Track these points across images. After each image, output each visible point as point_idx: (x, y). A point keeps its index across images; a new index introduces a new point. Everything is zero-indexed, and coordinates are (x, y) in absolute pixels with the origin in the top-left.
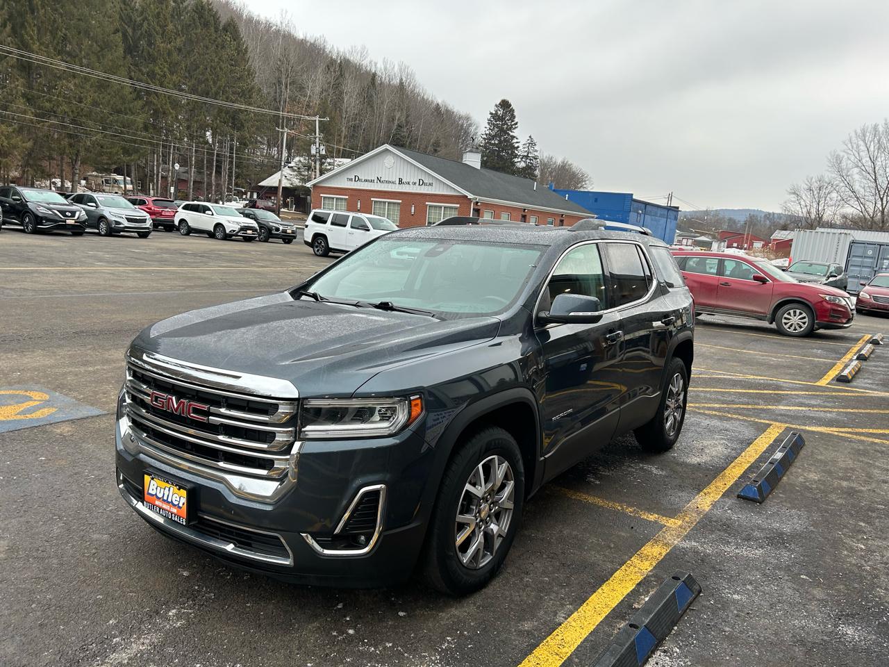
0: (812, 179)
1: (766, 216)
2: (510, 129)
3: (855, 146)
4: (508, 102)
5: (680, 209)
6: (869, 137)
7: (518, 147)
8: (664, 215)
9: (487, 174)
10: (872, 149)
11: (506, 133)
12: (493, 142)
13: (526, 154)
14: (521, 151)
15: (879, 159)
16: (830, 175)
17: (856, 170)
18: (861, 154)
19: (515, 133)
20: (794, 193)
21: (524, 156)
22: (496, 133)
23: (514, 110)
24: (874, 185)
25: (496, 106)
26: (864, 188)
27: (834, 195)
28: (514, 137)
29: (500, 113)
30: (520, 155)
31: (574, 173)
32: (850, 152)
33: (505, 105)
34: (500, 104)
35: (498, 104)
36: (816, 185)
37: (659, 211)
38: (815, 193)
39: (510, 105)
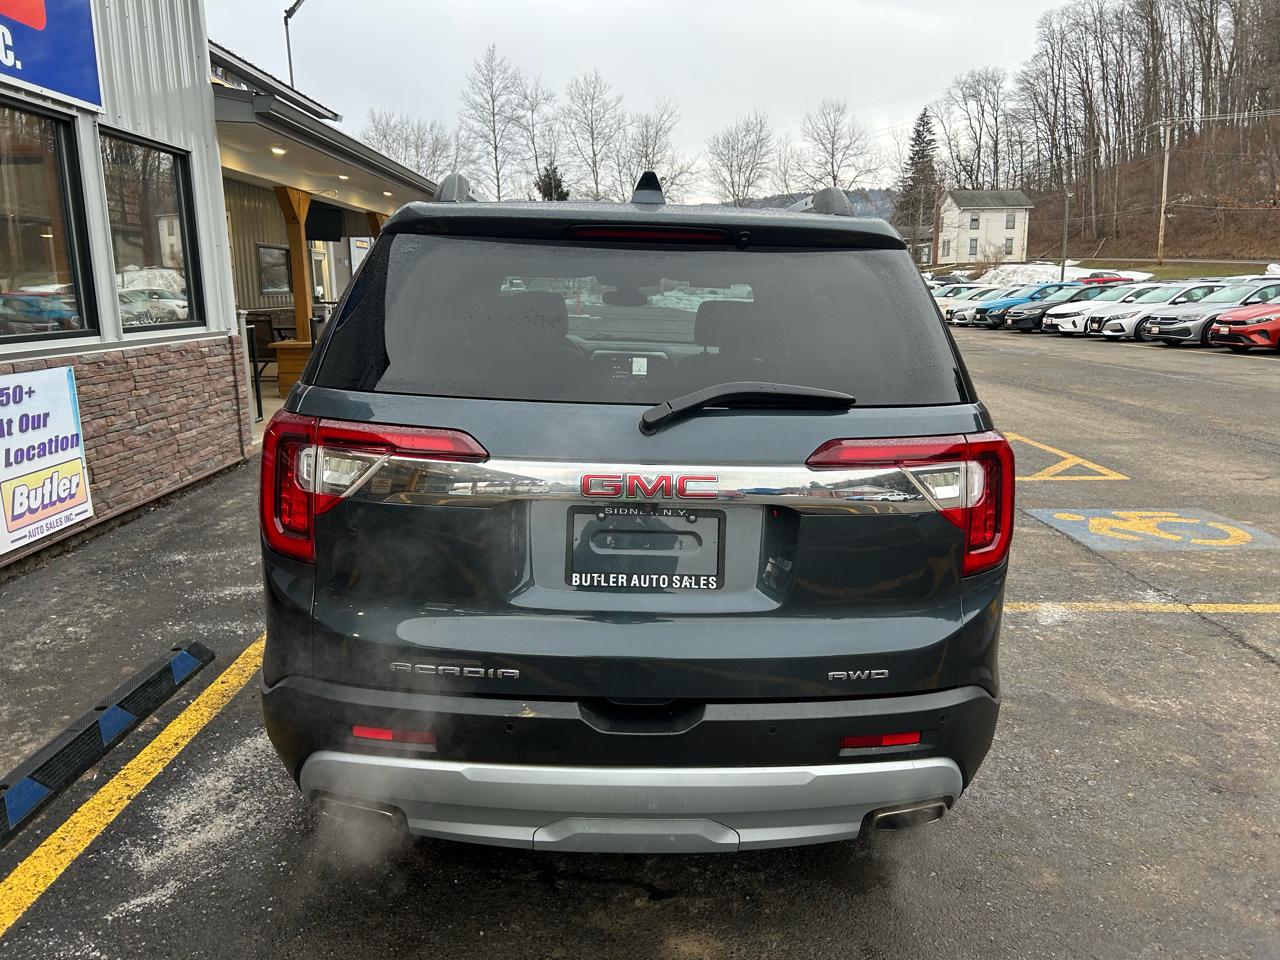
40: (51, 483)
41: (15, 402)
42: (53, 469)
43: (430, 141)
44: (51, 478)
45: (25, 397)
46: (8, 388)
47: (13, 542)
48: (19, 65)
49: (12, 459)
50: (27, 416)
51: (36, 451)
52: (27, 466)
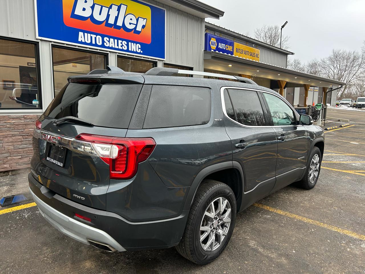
43: (352, 57)
48: (142, 52)
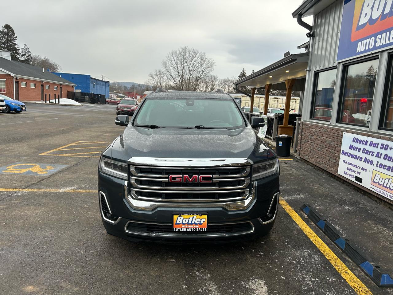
0: (157, 71)
1: (138, 85)
2: (13, 39)
3: (170, 58)
4: (9, 26)
5: (110, 82)
6: (174, 55)
7: (19, 49)
8: (104, 85)
9: (15, 63)
10: (176, 60)
11: (10, 42)
12: (3, 46)
13: (24, 53)
14: (21, 51)
15: (179, 64)
16: (163, 69)
17: (172, 68)
18: (172, 61)
19: (16, 42)
20: (151, 76)
21: (23, 54)
22: (4, 42)
23: (13, 30)
24: (178, 74)
25: (3, 27)
26: (175, 75)
27: (165, 77)
28: (16, 44)
29: (6, 31)
30: (21, 54)
31: (51, 64)
32: (168, 61)
33: (8, 27)
34: (5, 26)
35: (4, 26)
36: (158, 73)
37: (102, 83)
38: (159, 76)
39: (11, 28)
40: (389, 181)
41: (385, 149)
42: (391, 177)
44: (389, 179)
45: (389, 149)
46: (384, 144)
47: (371, 187)
49: (378, 165)
50: (387, 155)
51: (387, 168)
52: (381, 170)
